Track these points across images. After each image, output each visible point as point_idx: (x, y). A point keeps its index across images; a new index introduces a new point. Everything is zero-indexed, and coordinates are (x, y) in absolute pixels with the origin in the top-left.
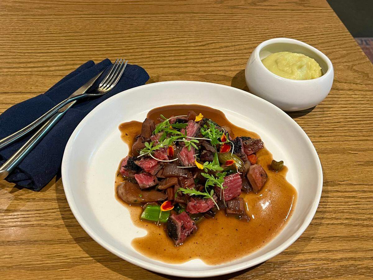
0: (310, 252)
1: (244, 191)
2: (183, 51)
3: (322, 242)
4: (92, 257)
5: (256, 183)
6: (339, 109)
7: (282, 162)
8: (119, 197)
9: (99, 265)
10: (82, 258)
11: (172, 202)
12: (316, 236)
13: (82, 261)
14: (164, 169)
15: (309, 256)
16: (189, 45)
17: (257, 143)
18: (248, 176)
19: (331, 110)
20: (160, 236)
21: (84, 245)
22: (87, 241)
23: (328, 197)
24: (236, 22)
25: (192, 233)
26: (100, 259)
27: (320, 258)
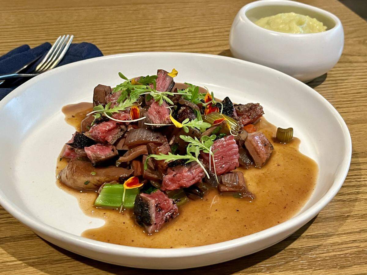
0: (348, 233)
1: (242, 166)
2: (147, 37)
3: (362, 220)
4: (20, 260)
5: (258, 154)
6: (357, 80)
7: (291, 129)
8: (62, 183)
9: (31, 269)
10: (5, 262)
11: (140, 178)
12: (352, 214)
13: (5, 266)
14: (125, 137)
15: (347, 238)
16: (154, 31)
17: (254, 108)
18: (246, 144)
19: (346, 81)
20: (124, 224)
21: (9, 247)
22: (14, 241)
23: (361, 169)
24: (212, 9)
25: (171, 217)
26: (33, 262)
27: (364, 239)
